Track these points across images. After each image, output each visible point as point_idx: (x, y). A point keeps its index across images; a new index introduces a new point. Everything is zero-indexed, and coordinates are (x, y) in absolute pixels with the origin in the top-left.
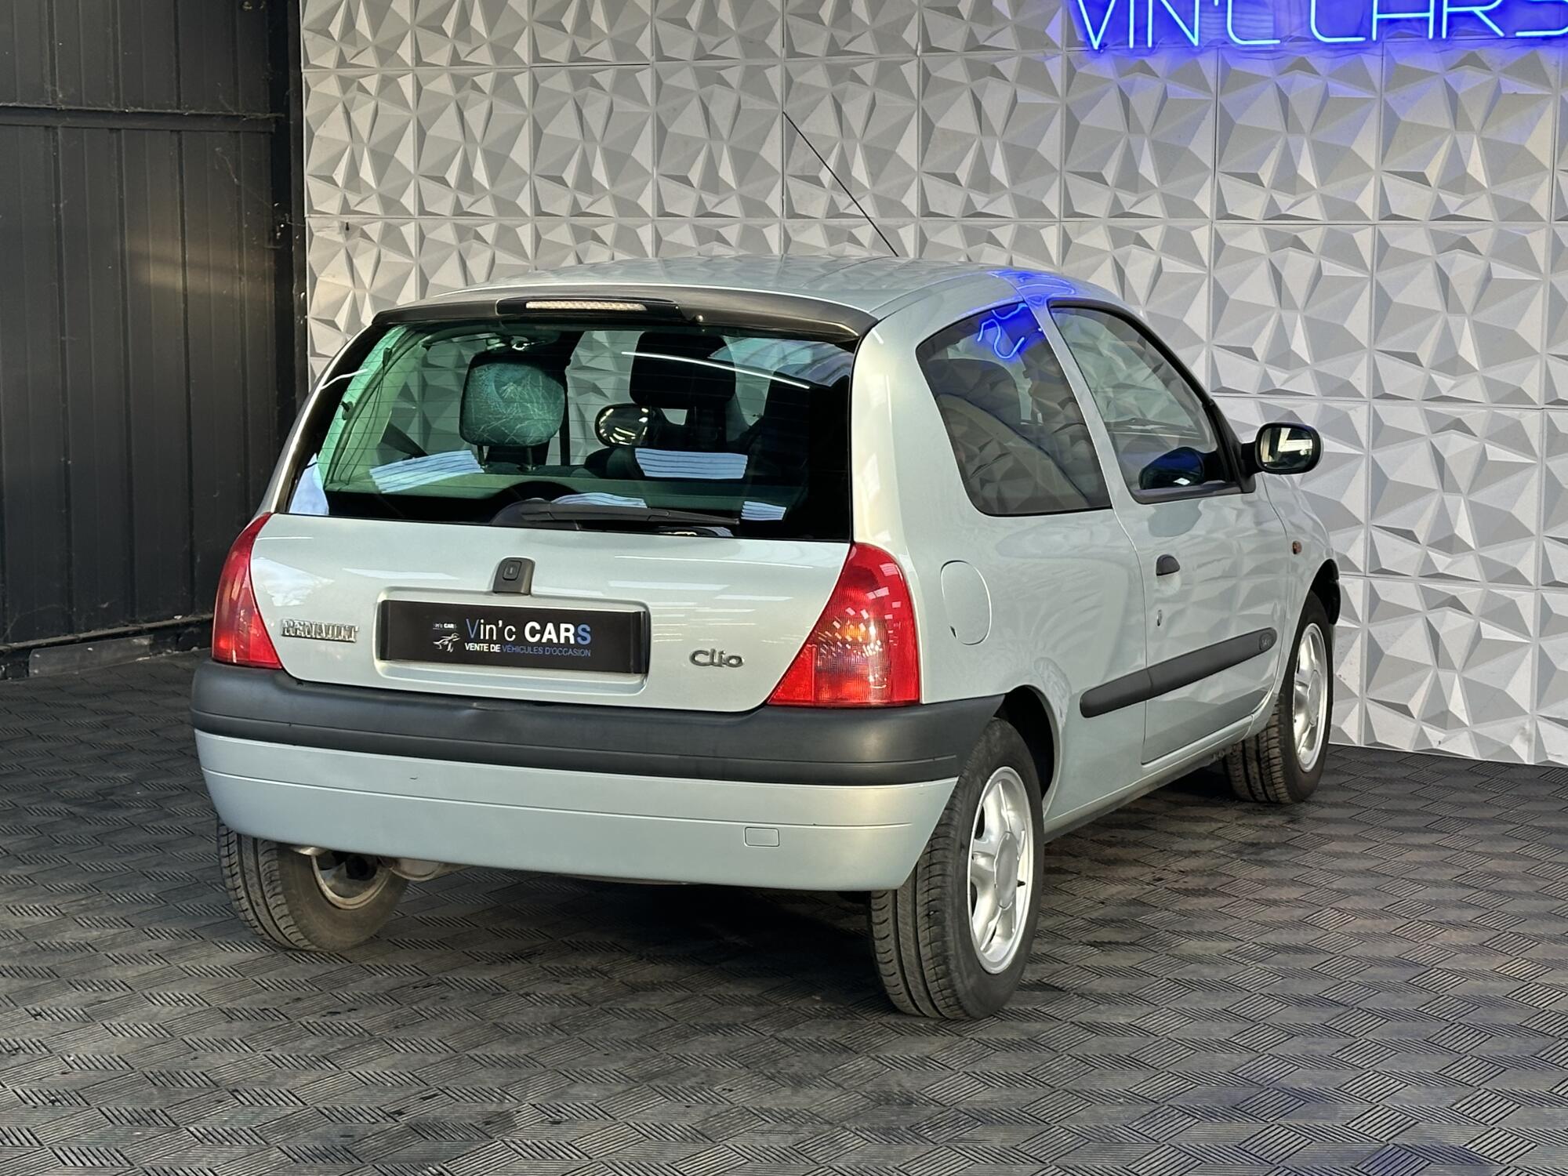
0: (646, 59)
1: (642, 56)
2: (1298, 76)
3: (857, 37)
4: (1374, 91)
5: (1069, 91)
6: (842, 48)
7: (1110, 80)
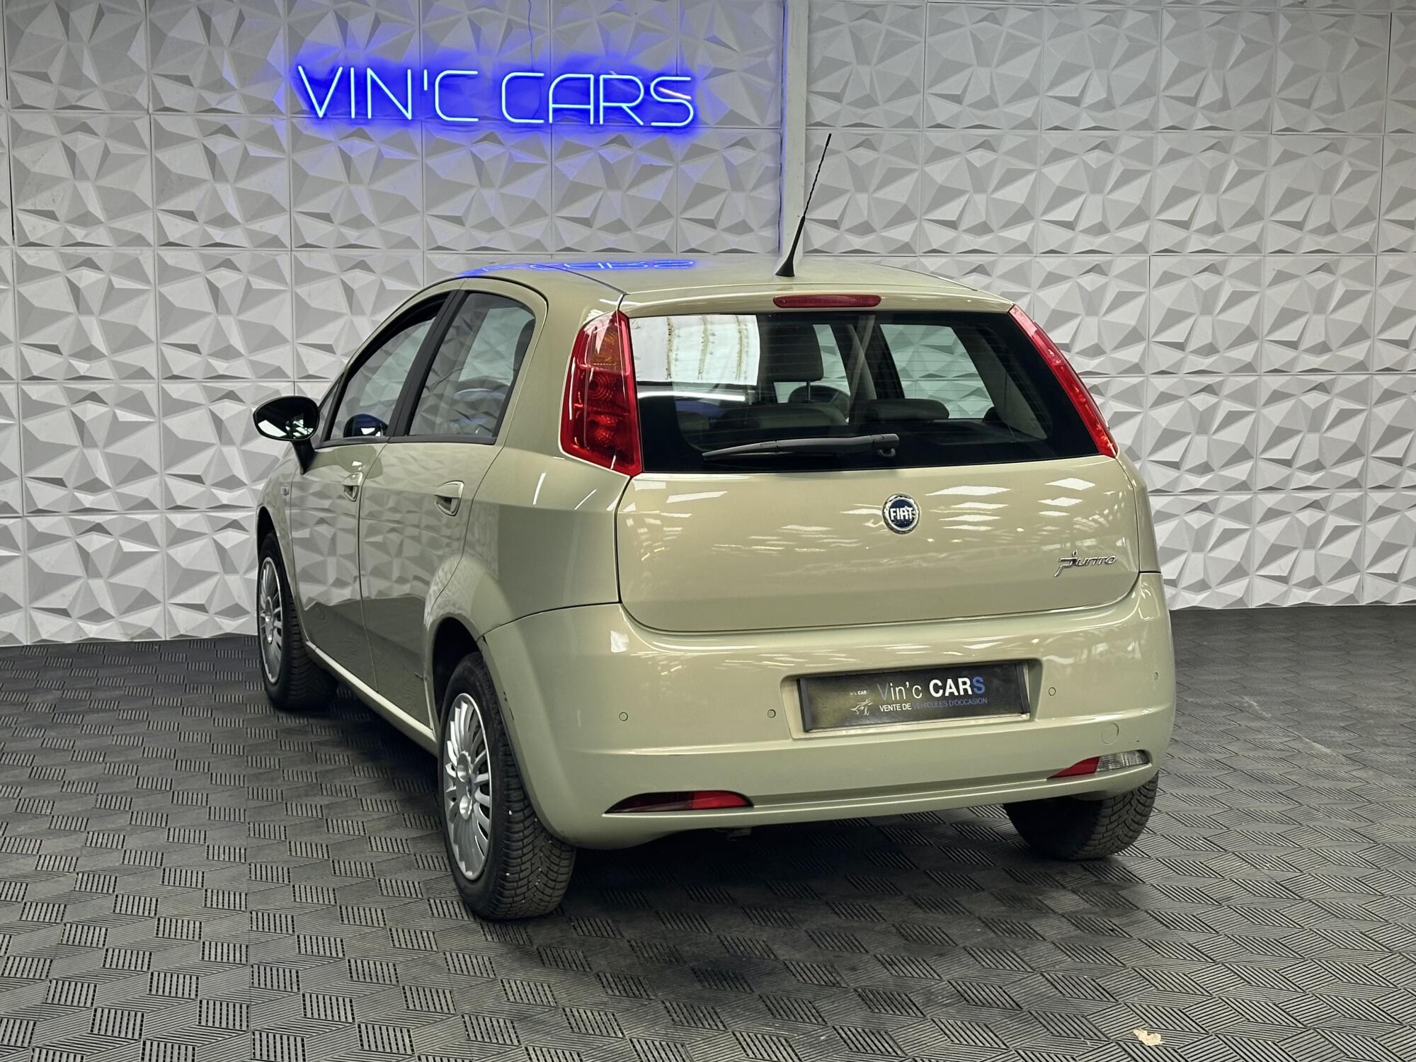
2: (487, 145)
3: (88, 94)
4: (547, 158)
5: (295, 147)
6: (73, 104)
7: (330, 142)
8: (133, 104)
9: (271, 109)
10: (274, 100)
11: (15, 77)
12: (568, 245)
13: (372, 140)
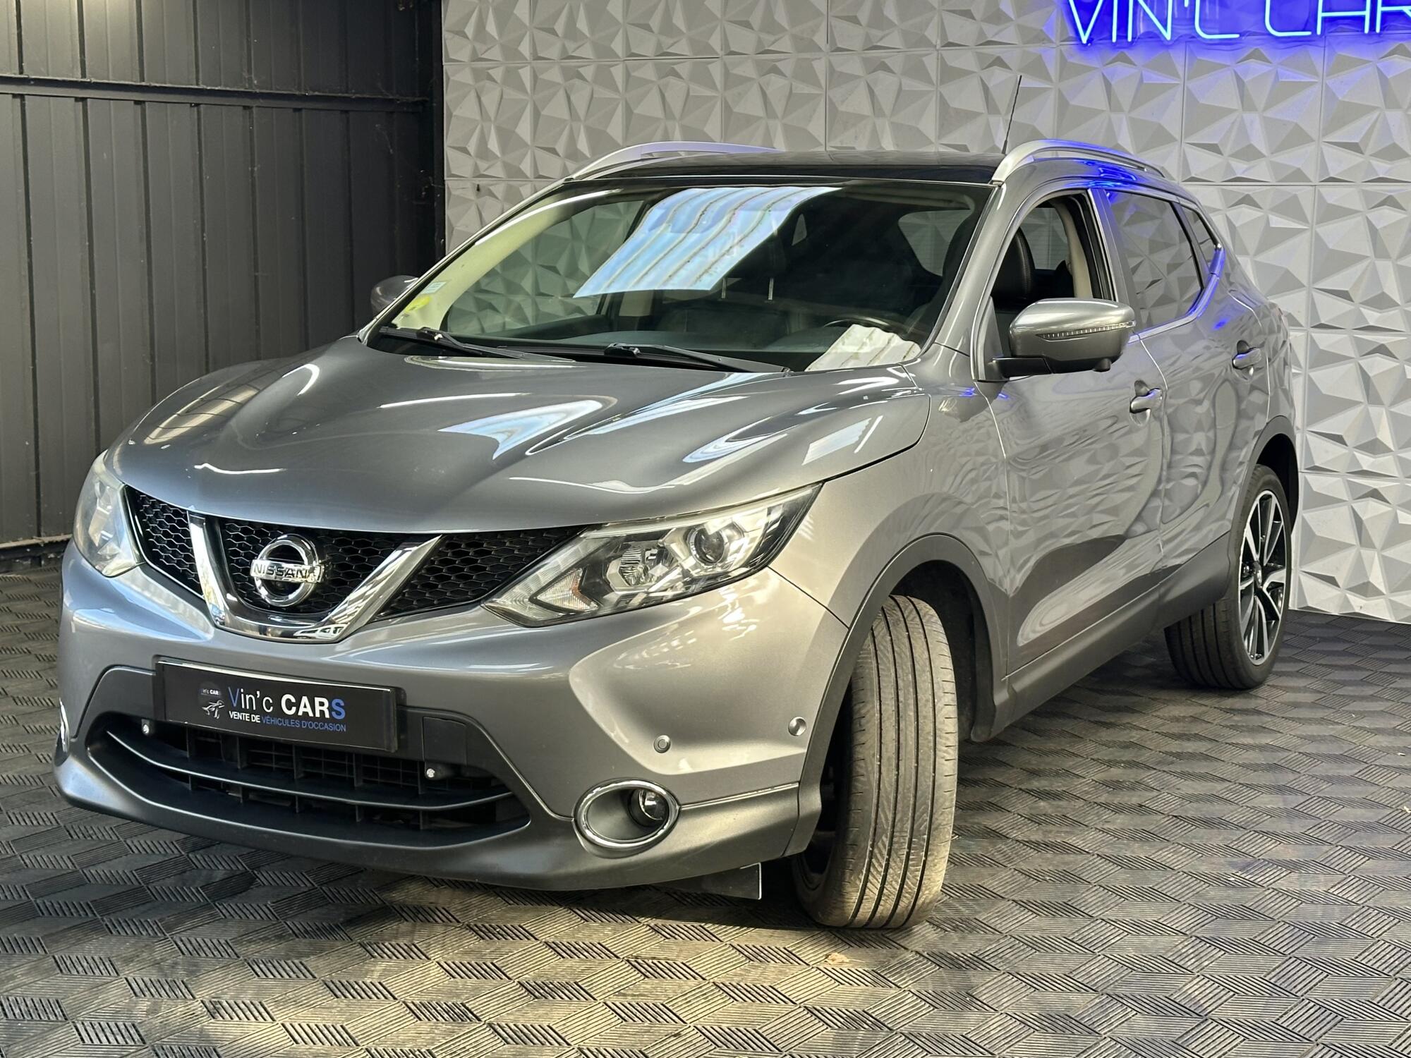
0: (717, 53)
1: (713, 51)
2: (1253, 64)
3: (887, 35)
4: (1317, 74)
5: (1061, 78)
6: (875, 44)
7: (1097, 68)
8: (924, 42)
9: (1041, 38)
10: (1043, 28)
11: (834, 22)
12: (1332, 175)
13: (1132, 63)
